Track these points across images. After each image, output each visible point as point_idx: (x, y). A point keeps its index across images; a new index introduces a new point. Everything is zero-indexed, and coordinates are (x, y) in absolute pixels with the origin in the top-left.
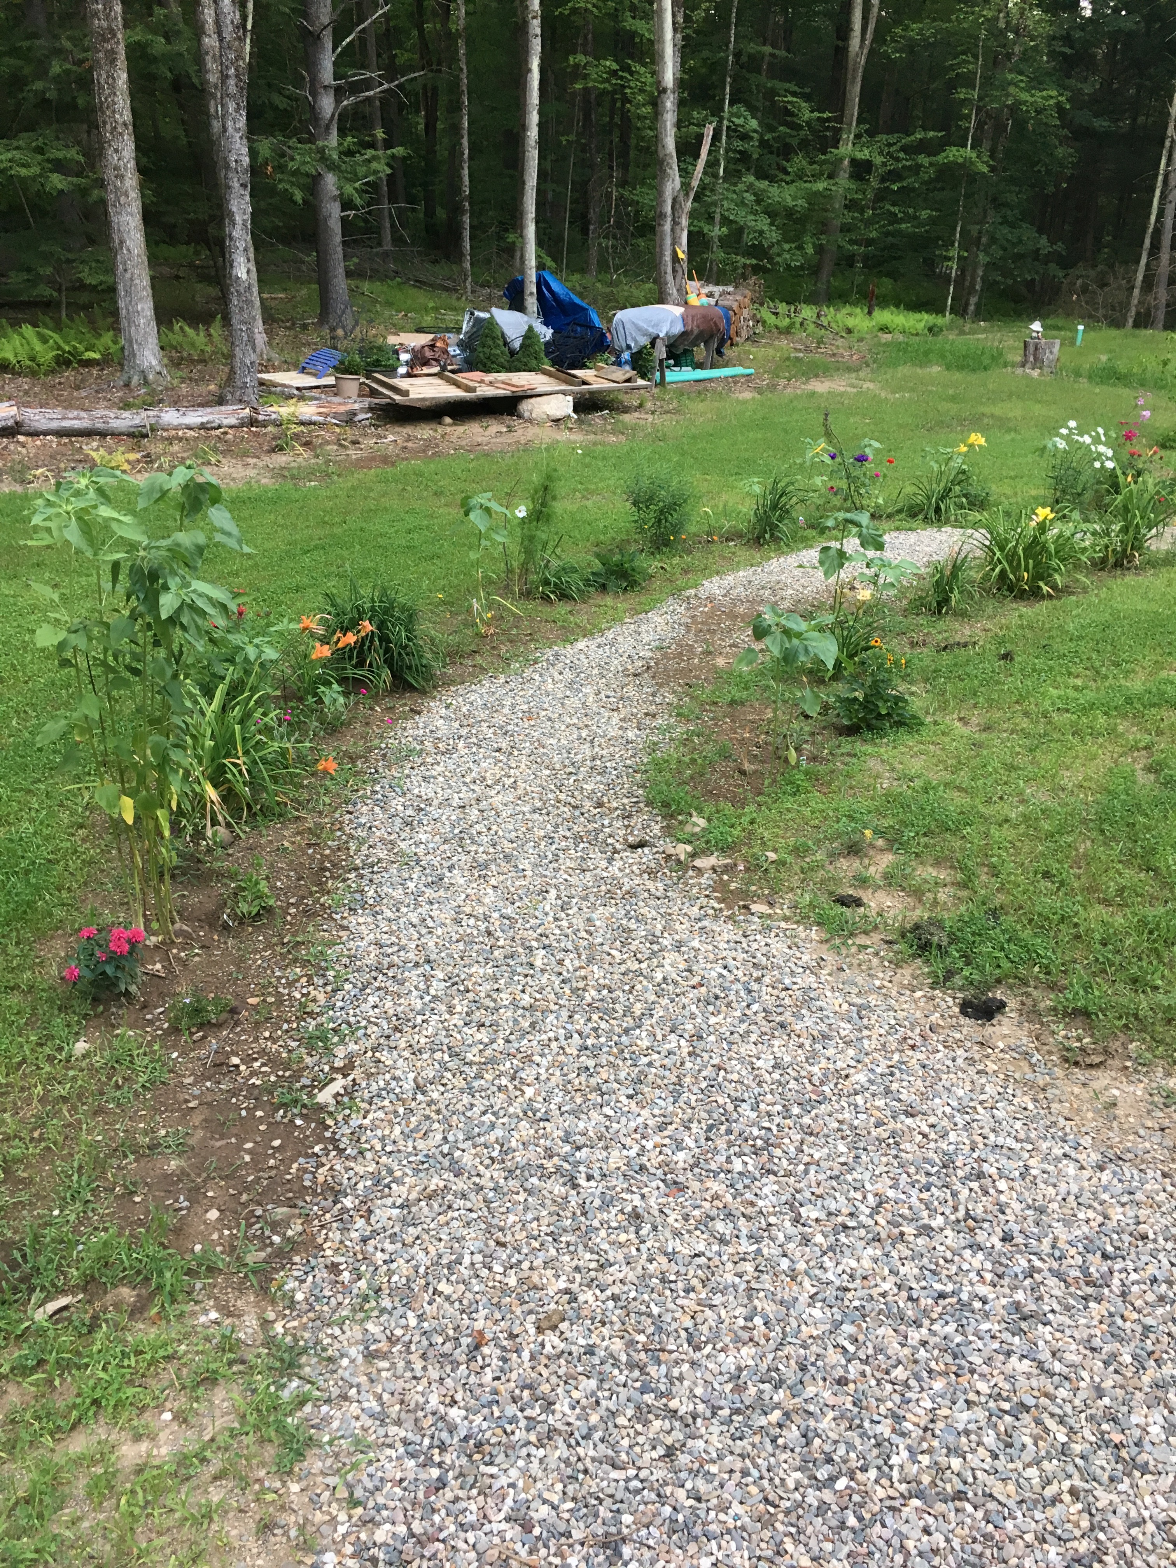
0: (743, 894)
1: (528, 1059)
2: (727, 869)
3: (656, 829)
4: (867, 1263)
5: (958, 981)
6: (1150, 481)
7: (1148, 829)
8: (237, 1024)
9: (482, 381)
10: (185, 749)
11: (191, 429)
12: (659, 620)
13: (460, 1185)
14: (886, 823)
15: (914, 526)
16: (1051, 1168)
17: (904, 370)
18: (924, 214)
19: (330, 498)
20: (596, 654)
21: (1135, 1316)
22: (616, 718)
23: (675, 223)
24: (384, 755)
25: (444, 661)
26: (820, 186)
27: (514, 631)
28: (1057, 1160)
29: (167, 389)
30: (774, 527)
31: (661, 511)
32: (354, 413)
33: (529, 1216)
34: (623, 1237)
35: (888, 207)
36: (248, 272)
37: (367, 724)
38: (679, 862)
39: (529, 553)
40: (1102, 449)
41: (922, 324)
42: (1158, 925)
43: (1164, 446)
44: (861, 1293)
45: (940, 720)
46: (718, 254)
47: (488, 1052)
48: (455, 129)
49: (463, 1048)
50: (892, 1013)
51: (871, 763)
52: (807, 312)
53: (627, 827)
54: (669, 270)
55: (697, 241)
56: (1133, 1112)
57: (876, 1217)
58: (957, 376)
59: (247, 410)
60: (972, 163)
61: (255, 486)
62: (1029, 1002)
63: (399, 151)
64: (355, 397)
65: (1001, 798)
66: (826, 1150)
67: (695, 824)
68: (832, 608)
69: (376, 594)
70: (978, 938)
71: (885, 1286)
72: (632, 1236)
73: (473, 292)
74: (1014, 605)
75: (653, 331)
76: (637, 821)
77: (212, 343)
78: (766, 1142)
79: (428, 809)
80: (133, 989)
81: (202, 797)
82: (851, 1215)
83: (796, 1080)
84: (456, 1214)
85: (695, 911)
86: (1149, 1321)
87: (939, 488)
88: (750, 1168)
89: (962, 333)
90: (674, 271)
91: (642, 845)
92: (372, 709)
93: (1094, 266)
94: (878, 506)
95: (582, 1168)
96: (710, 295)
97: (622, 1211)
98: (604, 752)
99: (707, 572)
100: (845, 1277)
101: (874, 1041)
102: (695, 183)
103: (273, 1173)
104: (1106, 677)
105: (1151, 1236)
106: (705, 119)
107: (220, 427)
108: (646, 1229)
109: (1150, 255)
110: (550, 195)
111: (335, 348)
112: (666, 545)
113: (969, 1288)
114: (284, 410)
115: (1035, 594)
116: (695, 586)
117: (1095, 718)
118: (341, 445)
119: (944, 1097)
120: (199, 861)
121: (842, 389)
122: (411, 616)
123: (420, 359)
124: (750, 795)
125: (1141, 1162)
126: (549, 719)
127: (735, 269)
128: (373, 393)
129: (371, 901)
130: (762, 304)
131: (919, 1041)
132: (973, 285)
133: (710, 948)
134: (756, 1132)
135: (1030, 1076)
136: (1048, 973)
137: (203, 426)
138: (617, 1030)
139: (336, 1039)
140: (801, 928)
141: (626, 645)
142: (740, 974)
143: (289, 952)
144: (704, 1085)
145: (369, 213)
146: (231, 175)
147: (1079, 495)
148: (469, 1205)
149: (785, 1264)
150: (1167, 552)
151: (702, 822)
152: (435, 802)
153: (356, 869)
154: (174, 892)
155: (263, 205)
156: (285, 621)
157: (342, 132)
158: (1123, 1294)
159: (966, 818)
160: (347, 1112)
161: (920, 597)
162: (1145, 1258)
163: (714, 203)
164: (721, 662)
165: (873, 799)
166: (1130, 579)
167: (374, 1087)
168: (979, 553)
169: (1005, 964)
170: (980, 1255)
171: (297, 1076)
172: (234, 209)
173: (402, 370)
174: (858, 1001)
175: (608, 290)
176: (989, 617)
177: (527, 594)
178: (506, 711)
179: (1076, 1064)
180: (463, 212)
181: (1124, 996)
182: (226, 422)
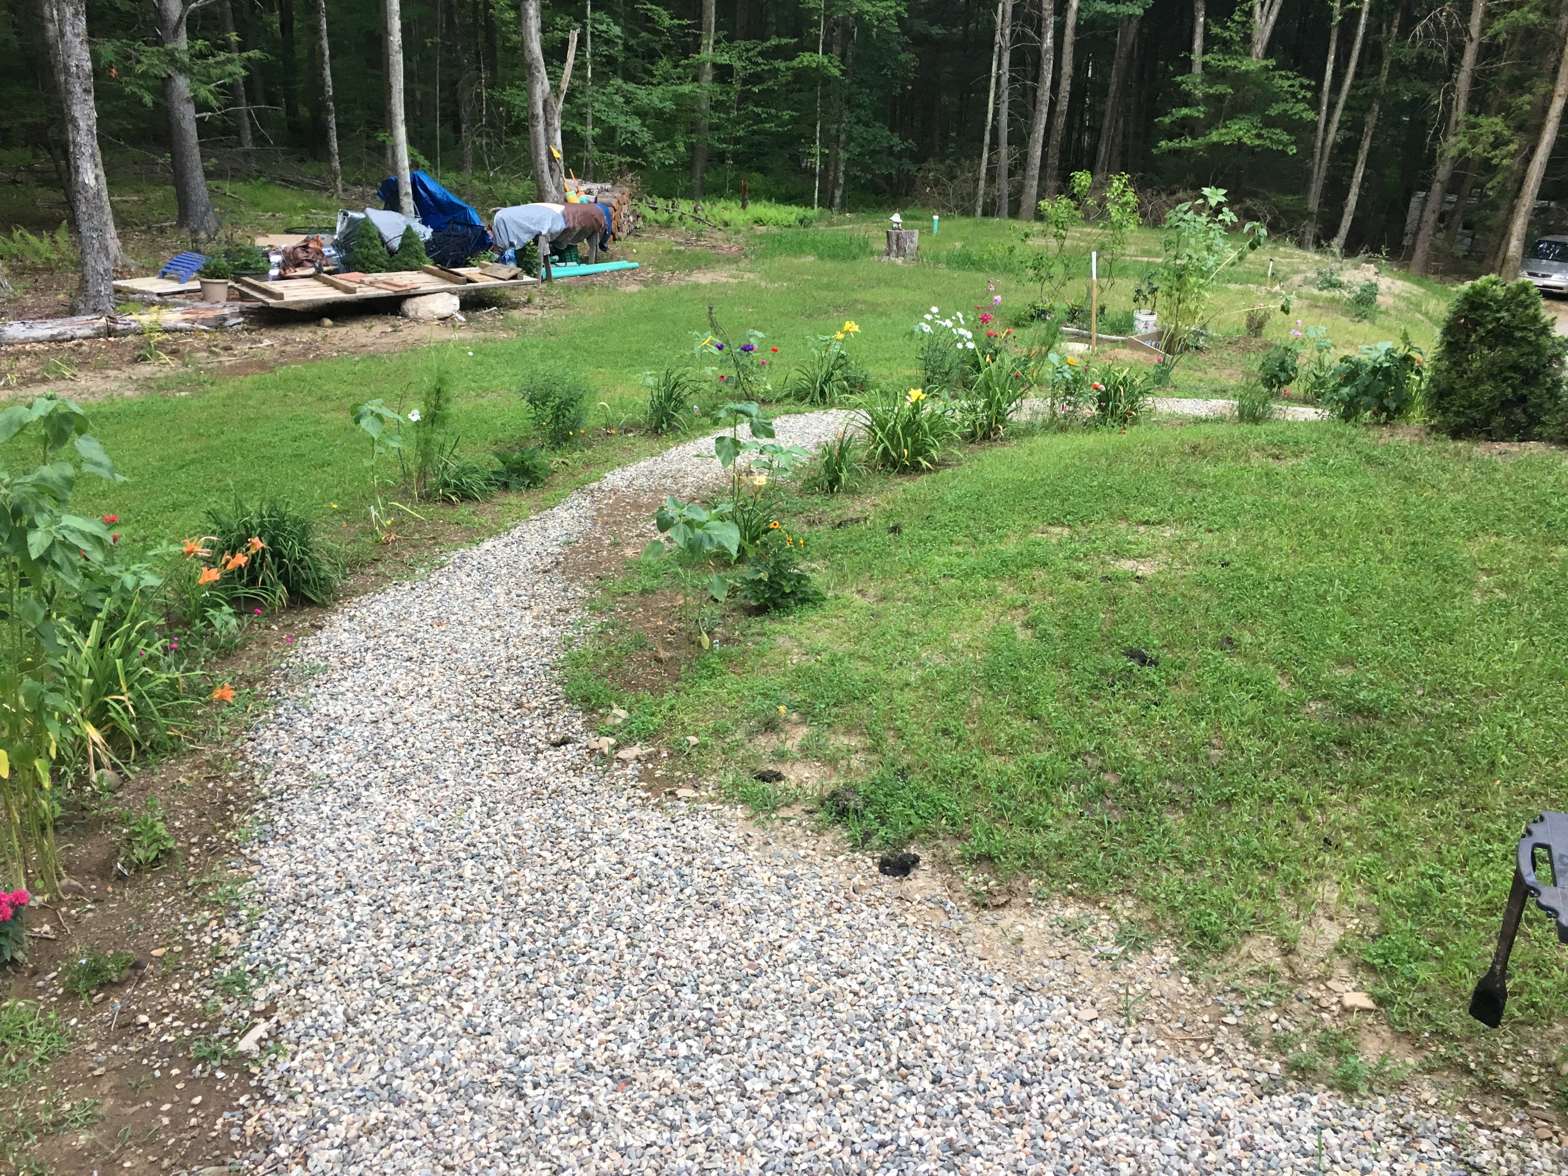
0: (669, 780)
1: (464, 973)
2: (650, 757)
3: (578, 725)
4: (811, 1125)
5: (875, 841)
6: (1007, 360)
7: (1029, 680)
8: (142, 979)
9: (362, 282)
10: (61, 691)
11: (40, 342)
12: (565, 515)
13: (402, 1114)
14: (798, 697)
15: (802, 409)
16: (970, 1008)
17: (782, 261)
18: (786, 115)
19: (203, 409)
20: (503, 554)
21: (1054, 1135)
22: (529, 617)
23: (548, 124)
24: (286, 676)
25: (344, 572)
26: (686, 88)
27: (417, 536)
28: (975, 998)
29: (9, 301)
30: (670, 418)
31: (558, 408)
32: (224, 319)
33: (477, 1134)
34: (574, 1141)
35: (751, 108)
36: (97, 178)
37: (264, 644)
38: (603, 755)
39: (426, 456)
40: (962, 331)
41: (793, 217)
42: (1044, 769)
43: (1017, 325)
44: (809, 1155)
45: (840, 594)
46: (592, 153)
47: (422, 973)
48: (315, 30)
49: (394, 972)
50: (817, 880)
51: (780, 640)
52: (685, 206)
53: (549, 725)
54: (546, 168)
55: (571, 140)
56: (1037, 944)
57: (817, 1079)
58: (829, 265)
59: (104, 320)
60: (826, 68)
61: (118, 400)
62: (939, 853)
63: (255, 54)
64: (224, 302)
65: (901, 664)
66: (765, 1022)
67: (616, 716)
68: (732, 492)
69: (265, 507)
70: (890, 799)
71: (830, 1145)
72: (583, 1137)
73: (345, 190)
74: (898, 480)
75: (536, 228)
76: (558, 719)
77: (58, 250)
78: (708, 1022)
79: (338, 727)
80: (20, 955)
81: (83, 740)
82: (793, 1081)
83: (733, 957)
84: (399, 1145)
85: (623, 803)
86: (1066, 1138)
87: (822, 373)
88: (695, 1050)
89: (831, 224)
90: (551, 169)
91: (564, 742)
92: (268, 628)
93: (942, 161)
94: (767, 392)
95: (528, 1077)
96: (589, 192)
97: (571, 1114)
98: (519, 652)
99: (608, 464)
100: (792, 1142)
101: (803, 910)
102: (564, 86)
103: (195, 1133)
104: (983, 543)
105: (1062, 1058)
106: (569, 25)
107: (72, 338)
108: (597, 1127)
109: (991, 149)
110: (418, 95)
111: (198, 251)
112: (566, 440)
113: (906, 1133)
114: (146, 318)
115: (916, 469)
116: (598, 479)
117: (977, 582)
118: (211, 352)
119: (871, 954)
120: (84, 809)
121: (724, 280)
122: (304, 529)
123: (292, 261)
124: (668, 682)
125: (1047, 989)
126: (460, 623)
127: (611, 166)
128: (244, 297)
129: (283, 831)
130: (640, 200)
131: (844, 904)
132: (836, 179)
133: (641, 837)
134: (697, 1014)
135: (946, 923)
136: (954, 825)
137: (53, 339)
138: (554, 931)
139: (254, 982)
140: (727, 808)
141: (533, 542)
142: (671, 860)
143: (195, 895)
144: (643, 975)
145: (226, 114)
146: (71, 80)
147: (947, 374)
148: (412, 1134)
149: (734, 1139)
150: (1028, 423)
151: (623, 714)
152: (346, 720)
153: (264, 799)
154: (58, 846)
155: (107, 107)
156: (165, 543)
157: (192, 36)
158: (1042, 1116)
159: (872, 685)
160: (273, 1056)
161: (814, 478)
162: (1059, 1079)
163: (585, 105)
164: (629, 552)
165: (784, 675)
166: (998, 450)
167: (301, 1026)
168: (862, 433)
169: (917, 821)
170: (914, 1100)
171: (214, 1026)
172: (77, 114)
173: (274, 272)
174: (785, 872)
175: (486, 187)
176: (878, 493)
177: (427, 497)
178: (414, 618)
179: (985, 906)
180: (328, 112)
181: (1019, 837)
182: (79, 333)
